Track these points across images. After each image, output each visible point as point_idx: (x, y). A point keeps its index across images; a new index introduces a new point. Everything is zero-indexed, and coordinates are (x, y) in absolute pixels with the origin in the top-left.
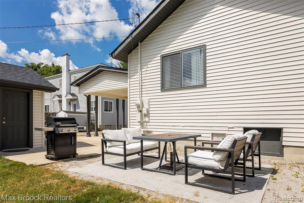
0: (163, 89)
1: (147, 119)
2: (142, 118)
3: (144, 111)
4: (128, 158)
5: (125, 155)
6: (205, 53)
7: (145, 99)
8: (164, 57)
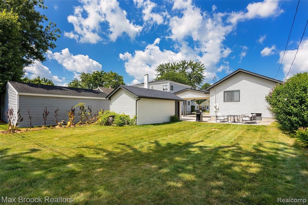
0: (224, 101)
1: (218, 110)
2: (216, 110)
3: (217, 108)
4: (225, 120)
5: (224, 119)
6: (239, 92)
7: (217, 104)
8: (225, 92)
